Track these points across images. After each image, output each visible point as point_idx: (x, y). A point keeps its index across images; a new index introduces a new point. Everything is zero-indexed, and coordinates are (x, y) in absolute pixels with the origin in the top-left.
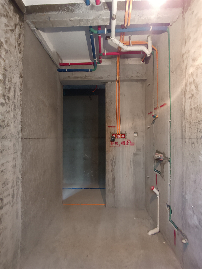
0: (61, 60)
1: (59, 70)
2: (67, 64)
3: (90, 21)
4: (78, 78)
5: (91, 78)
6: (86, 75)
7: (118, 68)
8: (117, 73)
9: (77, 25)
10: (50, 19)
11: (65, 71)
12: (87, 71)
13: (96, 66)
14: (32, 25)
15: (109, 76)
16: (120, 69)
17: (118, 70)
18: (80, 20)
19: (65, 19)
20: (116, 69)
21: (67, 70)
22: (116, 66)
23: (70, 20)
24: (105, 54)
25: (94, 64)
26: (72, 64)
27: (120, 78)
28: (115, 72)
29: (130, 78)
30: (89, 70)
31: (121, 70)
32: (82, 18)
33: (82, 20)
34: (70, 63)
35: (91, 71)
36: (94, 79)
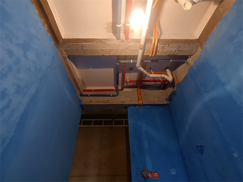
0: (85, 87)
1: (81, 95)
2: (91, 91)
3: (119, 51)
4: (100, 102)
5: (114, 102)
6: (108, 100)
7: (139, 94)
8: (139, 99)
9: (107, 54)
10: (83, 48)
11: (87, 96)
12: (109, 96)
13: (119, 92)
14: (64, 53)
15: (131, 100)
16: (141, 95)
17: (139, 96)
18: (110, 50)
19: (97, 49)
20: (137, 95)
21: (89, 95)
22: (137, 92)
23: (102, 50)
24: (128, 81)
25: (117, 90)
26: (95, 90)
27: (142, 102)
28: (137, 97)
29: (153, 103)
30: (112, 95)
31: (143, 96)
32: (112, 49)
33: (113, 50)
34: (94, 90)
35: (113, 96)
36: (117, 104)
